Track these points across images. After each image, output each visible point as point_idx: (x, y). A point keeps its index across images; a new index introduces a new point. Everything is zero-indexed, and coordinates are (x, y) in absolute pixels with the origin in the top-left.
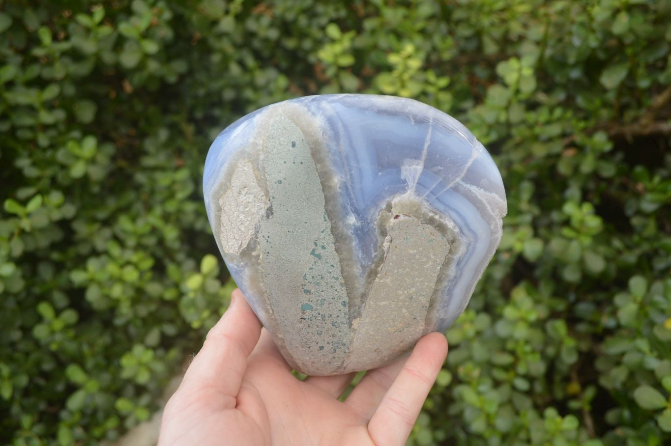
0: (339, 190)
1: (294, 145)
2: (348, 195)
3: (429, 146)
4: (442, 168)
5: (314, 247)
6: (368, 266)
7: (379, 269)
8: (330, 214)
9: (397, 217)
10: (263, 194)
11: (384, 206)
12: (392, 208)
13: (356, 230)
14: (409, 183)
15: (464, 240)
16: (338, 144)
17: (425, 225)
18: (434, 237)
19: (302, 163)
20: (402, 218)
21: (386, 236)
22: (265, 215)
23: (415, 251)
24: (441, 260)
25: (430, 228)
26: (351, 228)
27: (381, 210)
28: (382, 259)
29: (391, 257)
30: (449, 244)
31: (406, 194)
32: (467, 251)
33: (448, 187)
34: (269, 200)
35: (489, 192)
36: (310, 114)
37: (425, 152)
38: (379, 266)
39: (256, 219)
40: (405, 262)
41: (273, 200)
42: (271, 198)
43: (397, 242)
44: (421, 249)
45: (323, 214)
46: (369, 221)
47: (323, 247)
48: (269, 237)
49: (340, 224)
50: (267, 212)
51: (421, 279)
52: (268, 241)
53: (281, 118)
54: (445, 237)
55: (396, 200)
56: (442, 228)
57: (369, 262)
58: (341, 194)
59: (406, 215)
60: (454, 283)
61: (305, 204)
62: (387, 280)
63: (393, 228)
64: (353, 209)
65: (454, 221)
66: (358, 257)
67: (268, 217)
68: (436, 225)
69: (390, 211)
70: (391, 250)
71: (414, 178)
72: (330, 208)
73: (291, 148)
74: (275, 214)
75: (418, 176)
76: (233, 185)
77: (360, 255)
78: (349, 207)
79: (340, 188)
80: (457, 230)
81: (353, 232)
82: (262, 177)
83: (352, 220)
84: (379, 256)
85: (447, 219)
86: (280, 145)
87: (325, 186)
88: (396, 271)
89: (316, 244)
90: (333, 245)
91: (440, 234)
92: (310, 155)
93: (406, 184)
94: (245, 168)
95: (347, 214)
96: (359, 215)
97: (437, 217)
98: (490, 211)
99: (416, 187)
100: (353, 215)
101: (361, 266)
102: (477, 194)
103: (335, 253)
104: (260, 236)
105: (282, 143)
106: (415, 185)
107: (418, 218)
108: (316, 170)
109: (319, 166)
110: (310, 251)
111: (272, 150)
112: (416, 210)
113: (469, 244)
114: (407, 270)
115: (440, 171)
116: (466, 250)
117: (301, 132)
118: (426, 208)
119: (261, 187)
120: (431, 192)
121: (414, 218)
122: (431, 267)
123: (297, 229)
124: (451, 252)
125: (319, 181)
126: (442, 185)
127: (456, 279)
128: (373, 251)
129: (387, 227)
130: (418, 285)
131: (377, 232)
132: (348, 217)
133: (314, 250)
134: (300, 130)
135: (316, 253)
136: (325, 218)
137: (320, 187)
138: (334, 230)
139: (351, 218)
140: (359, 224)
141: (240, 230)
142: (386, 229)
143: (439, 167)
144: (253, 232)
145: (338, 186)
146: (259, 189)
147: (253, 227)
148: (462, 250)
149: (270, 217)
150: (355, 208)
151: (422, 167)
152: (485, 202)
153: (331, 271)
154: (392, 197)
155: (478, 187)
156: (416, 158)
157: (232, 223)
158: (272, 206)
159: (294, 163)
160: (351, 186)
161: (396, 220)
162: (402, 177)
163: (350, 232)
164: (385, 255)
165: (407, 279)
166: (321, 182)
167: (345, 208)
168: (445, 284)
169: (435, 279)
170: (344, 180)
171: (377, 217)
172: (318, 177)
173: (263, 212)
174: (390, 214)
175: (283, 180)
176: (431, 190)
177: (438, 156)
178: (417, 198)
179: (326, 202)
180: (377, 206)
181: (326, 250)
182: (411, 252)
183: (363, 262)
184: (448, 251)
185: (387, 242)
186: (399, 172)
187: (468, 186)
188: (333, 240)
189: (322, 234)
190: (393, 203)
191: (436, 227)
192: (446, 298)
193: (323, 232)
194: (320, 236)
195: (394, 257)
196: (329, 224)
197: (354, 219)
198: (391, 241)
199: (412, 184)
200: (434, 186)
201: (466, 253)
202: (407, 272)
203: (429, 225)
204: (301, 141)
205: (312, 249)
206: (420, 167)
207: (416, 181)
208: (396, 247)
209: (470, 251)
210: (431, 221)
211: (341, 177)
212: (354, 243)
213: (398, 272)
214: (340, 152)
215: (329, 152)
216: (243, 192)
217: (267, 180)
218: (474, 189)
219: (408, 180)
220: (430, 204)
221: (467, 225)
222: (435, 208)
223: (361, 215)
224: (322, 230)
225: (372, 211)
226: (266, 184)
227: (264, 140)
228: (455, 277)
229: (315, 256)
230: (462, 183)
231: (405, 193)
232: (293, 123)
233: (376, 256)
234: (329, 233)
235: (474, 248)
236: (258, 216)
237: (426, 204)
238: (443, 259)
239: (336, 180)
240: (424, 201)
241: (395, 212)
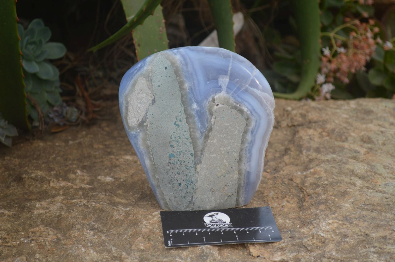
0: (188, 90)
1: (166, 68)
2: (193, 93)
3: (231, 68)
4: (238, 80)
5: (176, 120)
6: (204, 132)
7: (210, 134)
8: (183, 103)
9: (217, 105)
10: (150, 92)
11: (211, 99)
12: (215, 100)
13: (197, 112)
14: (223, 87)
15: (253, 119)
16: (187, 68)
17: (232, 109)
18: (237, 116)
19: (170, 77)
20: (220, 106)
21: (213, 115)
22: (151, 103)
23: (228, 124)
24: (242, 129)
25: (235, 112)
26: (195, 111)
27: (209, 102)
28: (211, 129)
29: (216, 128)
30: (246, 120)
31: (222, 93)
32: (256, 125)
33: (242, 89)
34: (154, 95)
35: (263, 92)
36: (174, 54)
37: (229, 72)
38: (210, 133)
39: (147, 106)
40: (223, 131)
41: (156, 95)
42: (155, 95)
43: (219, 119)
44: (231, 123)
45: (180, 102)
46: (203, 107)
47: (180, 121)
48: (153, 115)
49: (189, 108)
50: (152, 102)
51: (233, 141)
52: (152, 117)
53: (160, 57)
54: (243, 116)
55: (217, 96)
56: (241, 111)
57: (204, 130)
58: (189, 92)
59: (222, 104)
60: (251, 145)
61: (171, 97)
62: (215, 141)
63: (216, 111)
64: (195, 100)
65: (247, 108)
66: (199, 127)
67: (153, 104)
68: (238, 109)
69: (214, 102)
70: (215, 124)
71: (225, 85)
72: (183, 99)
73: (165, 70)
74: (156, 102)
75: (227, 84)
76: (136, 90)
77: (200, 125)
78: (193, 99)
79: (188, 89)
80: (249, 112)
81: (195, 113)
82: (151, 84)
83: (195, 106)
84: (209, 126)
85: (243, 106)
86: (159, 69)
87: (181, 88)
88: (219, 136)
89: (177, 119)
90: (185, 120)
91: (240, 114)
92: (174, 73)
93: (221, 88)
94: (142, 81)
95: (192, 103)
96: (198, 104)
97: (238, 105)
98: (265, 103)
99: (226, 89)
100: (195, 103)
101: (200, 132)
102: (257, 93)
103: (186, 124)
104: (148, 114)
105: (160, 68)
106: (226, 88)
107: (229, 106)
108: (176, 80)
109: (178, 78)
110: (174, 123)
111: (156, 71)
112: (227, 102)
113: (256, 121)
114: (225, 135)
115: (238, 81)
116: (255, 124)
117: (170, 62)
118: (232, 100)
119: (149, 89)
120: (234, 92)
121: (226, 105)
122: (237, 134)
123: (167, 110)
124: (247, 125)
125: (178, 86)
126: (239, 89)
127: (252, 142)
128: (206, 124)
129: (213, 110)
130: (231, 144)
131: (208, 113)
132: (193, 104)
133: (175, 122)
134: (169, 62)
135: (177, 124)
136: (181, 105)
137: (179, 88)
138: (185, 111)
139: (194, 105)
140: (198, 108)
141: (138, 112)
142: (212, 112)
143: (237, 79)
144: (145, 113)
145: (188, 88)
146: (149, 90)
147: (145, 110)
148: (253, 124)
149: (154, 104)
150: (196, 100)
151: (229, 79)
152: (262, 97)
153: (184, 134)
154: (215, 94)
155: (257, 89)
156: (225, 75)
157: (134, 109)
158: (155, 99)
159: (166, 77)
160: (194, 88)
161: (217, 107)
162: (219, 84)
163: (194, 113)
164: (213, 126)
165: (225, 141)
166: (179, 86)
167: (191, 100)
168: (246, 145)
169: (240, 141)
170: (190, 85)
171: (207, 105)
172: (178, 84)
173: (150, 102)
174: (214, 103)
175: (160, 85)
176: (234, 90)
177: (236, 74)
178: (227, 95)
179: (182, 97)
180: (207, 99)
181: (182, 122)
182: (226, 124)
183: (201, 129)
184: (246, 124)
185: (213, 119)
186: (218, 82)
187: (252, 89)
188: (186, 117)
189: (179, 113)
190: (215, 98)
191: (238, 111)
192: (248, 155)
193: (180, 112)
194: (179, 114)
195: (217, 128)
196: (183, 108)
197: (196, 106)
198: (215, 118)
199: (224, 87)
200: (235, 89)
201: (255, 126)
202: (225, 136)
203: (234, 110)
204: (169, 66)
205: (174, 122)
206: (227, 79)
207: (226, 86)
208: (218, 122)
209: (258, 126)
210: (235, 108)
211: (189, 84)
212: (196, 119)
213: (220, 136)
214: (188, 71)
215: (183, 71)
216: (140, 93)
217: (152, 85)
218: (255, 90)
219: (222, 86)
220: (234, 98)
221: (254, 110)
222: (237, 101)
223: (199, 104)
224: (180, 111)
225: (205, 102)
226: (152, 87)
227: (151, 67)
228: (251, 141)
229: (177, 126)
230: (249, 87)
231: (221, 93)
232: (166, 59)
233: (208, 127)
234: (183, 113)
235: (260, 123)
236: (147, 104)
237: (232, 98)
238: (243, 129)
239: (187, 85)
240: (231, 97)
241: (216, 102)
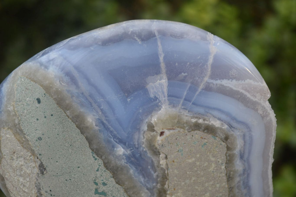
0: (97, 128)
1: (39, 101)
2: (107, 129)
3: (165, 58)
4: (186, 74)
5: (95, 186)
6: (154, 187)
7: (166, 186)
8: (97, 152)
9: (162, 134)
10: (30, 154)
11: (145, 128)
12: (154, 127)
13: (128, 158)
14: (160, 99)
15: (237, 134)
16: (78, 87)
17: (193, 132)
18: (206, 141)
19: (52, 115)
20: (167, 133)
21: (160, 154)
22: (39, 172)
23: (193, 159)
24: (221, 159)
25: (198, 134)
26: (123, 159)
27: (144, 132)
28: (165, 178)
29: (173, 172)
30: (223, 142)
31: (162, 109)
32: (245, 142)
33: (200, 90)
34: (38, 158)
35: (242, 80)
36: (43, 68)
37: (163, 65)
38: (165, 184)
39: (34, 178)
40: (188, 173)
41: (41, 156)
42: (38, 156)
43: (172, 156)
44: (198, 156)
45: (91, 154)
46: (137, 146)
47: (104, 184)
48: (51, 191)
49: (111, 157)
50: (40, 169)
51: (211, 183)
52: (51, 195)
53: (21, 80)
54: (217, 136)
55: (154, 119)
56: (210, 130)
57: (153, 183)
58: (100, 131)
59: (170, 129)
60: (246, 176)
61: (70, 151)
62: (179, 194)
63: (162, 145)
64: (117, 141)
65: (219, 119)
66: (141, 182)
67: (42, 173)
68: (203, 128)
69: (153, 131)
70: (169, 166)
71: (163, 93)
72: (95, 146)
73: (38, 105)
74: (47, 169)
75: (165, 90)
76: (4, 154)
77: (142, 180)
78: (112, 140)
79: (96, 125)
80: (226, 127)
81: (126, 161)
82: (24, 139)
83: (120, 150)
84: (160, 175)
85: (211, 119)
86: (28, 105)
87: (82, 128)
88: (183, 183)
89: (96, 184)
90: (113, 179)
91: (210, 136)
92: (56, 106)
93: (158, 101)
94: (8, 136)
95: (113, 147)
96: (125, 144)
97: (201, 121)
98: (252, 98)
99: (168, 100)
100: (119, 146)
101: (148, 189)
102: (231, 86)
103: (117, 186)
104: (43, 192)
105: (29, 103)
106: (166, 98)
107: (183, 128)
108: (67, 117)
109: (68, 113)
110: (93, 191)
111: (23, 112)
112: (178, 122)
113: (244, 136)
114: (193, 178)
115: (185, 77)
116: (243, 142)
117: (41, 88)
118: (187, 117)
119: (25, 148)
120: (185, 100)
121: (179, 129)
122: (215, 169)
123: (73, 176)
124: (228, 149)
125: (75, 126)
126: (193, 89)
127: (247, 172)
128: (152, 172)
129: (157, 145)
130: (210, 189)
131: (149, 154)
132: (115, 149)
133: (96, 190)
134: (39, 86)
135: (99, 192)
136: (94, 157)
137: (78, 131)
138: (107, 165)
139: (118, 149)
140: (128, 152)
141: (25, 192)
142: (156, 148)
143: (183, 74)
144: (36, 191)
145: (94, 124)
146: (25, 151)
147: (34, 186)
148: (239, 144)
149: (45, 172)
150: (118, 138)
151: (167, 80)
152: (241, 91)
154: (149, 117)
155: (229, 80)
156: (157, 74)
157: (16, 188)
158: (42, 163)
159: (45, 117)
160: (107, 120)
161: (163, 137)
162: (152, 96)
163: (123, 162)
164: (166, 172)
165: (197, 187)
166: (77, 127)
167: (109, 142)
168: (237, 179)
169: (225, 178)
170: (97, 117)
171: (143, 140)
172: (72, 123)
173: (36, 170)
174: (155, 133)
175: (42, 136)
176: (184, 97)
177: (177, 64)
178: (174, 109)
179: (90, 143)
180: (139, 130)
181: (108, 186)
182: (190, 161)
183: (147, 185)
184: (226, 149)
185: (163, 159)
186: (146, 92)
187: (219, 82)
188: (111, 175)
189: (97, 173)
190: (152, 122)
191: (204, 131)
192: (245, 191)
193: (98, 170)
194: (97, 174)
195: (176, 171)
196: (100, 162)
197: (122, 149)
198: (166, 158)
199: (163, 98)
200: (185, 93)
201: (244, 145)
202: (194, 181)
203: (196, 131)
204: (44, 96)
205: (94, 190)
206: (164, 81)
207: (166, 94)
208: (173, 161)
209: (248, 141)
210: (197, 127)
211: (94, 115)
212: (131, 171)
213: (185, 184)
214: (83, 94)
215: (72, 96)
216: (14, 158)
217: (28, 141)
218: (225, 83)
219: (158, 97)
220: (189, 112)
221: (234, 119)
222: (195, 114)
223: (127, 143)
224: (96, 169)
225: (136, 136)
226: (28, 144)
227: (13, 106)
228: (244, 170)
229: (101, 195)
230: (212, 81)
231: (160, 109)
232: (32, 82)
233: (157, 176)
234: (104, 169)
235: (251, 137)
236: (34, 175)
237: (186, 113)
238: (224, 157)
239: (91, 119)
240: (181, 111)
241: (158, 129)
